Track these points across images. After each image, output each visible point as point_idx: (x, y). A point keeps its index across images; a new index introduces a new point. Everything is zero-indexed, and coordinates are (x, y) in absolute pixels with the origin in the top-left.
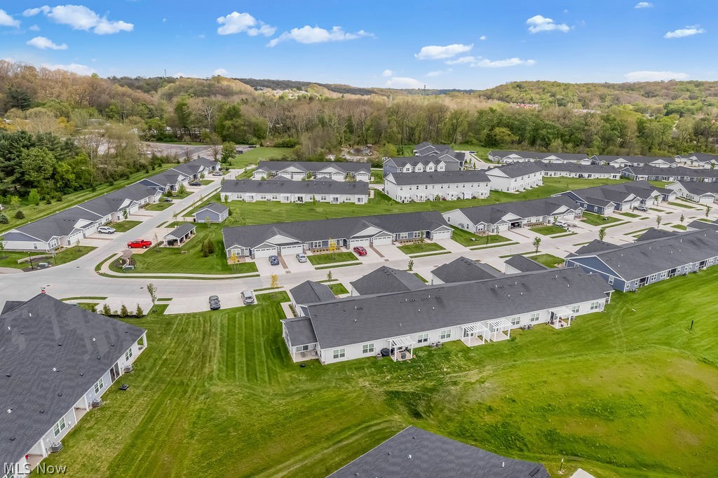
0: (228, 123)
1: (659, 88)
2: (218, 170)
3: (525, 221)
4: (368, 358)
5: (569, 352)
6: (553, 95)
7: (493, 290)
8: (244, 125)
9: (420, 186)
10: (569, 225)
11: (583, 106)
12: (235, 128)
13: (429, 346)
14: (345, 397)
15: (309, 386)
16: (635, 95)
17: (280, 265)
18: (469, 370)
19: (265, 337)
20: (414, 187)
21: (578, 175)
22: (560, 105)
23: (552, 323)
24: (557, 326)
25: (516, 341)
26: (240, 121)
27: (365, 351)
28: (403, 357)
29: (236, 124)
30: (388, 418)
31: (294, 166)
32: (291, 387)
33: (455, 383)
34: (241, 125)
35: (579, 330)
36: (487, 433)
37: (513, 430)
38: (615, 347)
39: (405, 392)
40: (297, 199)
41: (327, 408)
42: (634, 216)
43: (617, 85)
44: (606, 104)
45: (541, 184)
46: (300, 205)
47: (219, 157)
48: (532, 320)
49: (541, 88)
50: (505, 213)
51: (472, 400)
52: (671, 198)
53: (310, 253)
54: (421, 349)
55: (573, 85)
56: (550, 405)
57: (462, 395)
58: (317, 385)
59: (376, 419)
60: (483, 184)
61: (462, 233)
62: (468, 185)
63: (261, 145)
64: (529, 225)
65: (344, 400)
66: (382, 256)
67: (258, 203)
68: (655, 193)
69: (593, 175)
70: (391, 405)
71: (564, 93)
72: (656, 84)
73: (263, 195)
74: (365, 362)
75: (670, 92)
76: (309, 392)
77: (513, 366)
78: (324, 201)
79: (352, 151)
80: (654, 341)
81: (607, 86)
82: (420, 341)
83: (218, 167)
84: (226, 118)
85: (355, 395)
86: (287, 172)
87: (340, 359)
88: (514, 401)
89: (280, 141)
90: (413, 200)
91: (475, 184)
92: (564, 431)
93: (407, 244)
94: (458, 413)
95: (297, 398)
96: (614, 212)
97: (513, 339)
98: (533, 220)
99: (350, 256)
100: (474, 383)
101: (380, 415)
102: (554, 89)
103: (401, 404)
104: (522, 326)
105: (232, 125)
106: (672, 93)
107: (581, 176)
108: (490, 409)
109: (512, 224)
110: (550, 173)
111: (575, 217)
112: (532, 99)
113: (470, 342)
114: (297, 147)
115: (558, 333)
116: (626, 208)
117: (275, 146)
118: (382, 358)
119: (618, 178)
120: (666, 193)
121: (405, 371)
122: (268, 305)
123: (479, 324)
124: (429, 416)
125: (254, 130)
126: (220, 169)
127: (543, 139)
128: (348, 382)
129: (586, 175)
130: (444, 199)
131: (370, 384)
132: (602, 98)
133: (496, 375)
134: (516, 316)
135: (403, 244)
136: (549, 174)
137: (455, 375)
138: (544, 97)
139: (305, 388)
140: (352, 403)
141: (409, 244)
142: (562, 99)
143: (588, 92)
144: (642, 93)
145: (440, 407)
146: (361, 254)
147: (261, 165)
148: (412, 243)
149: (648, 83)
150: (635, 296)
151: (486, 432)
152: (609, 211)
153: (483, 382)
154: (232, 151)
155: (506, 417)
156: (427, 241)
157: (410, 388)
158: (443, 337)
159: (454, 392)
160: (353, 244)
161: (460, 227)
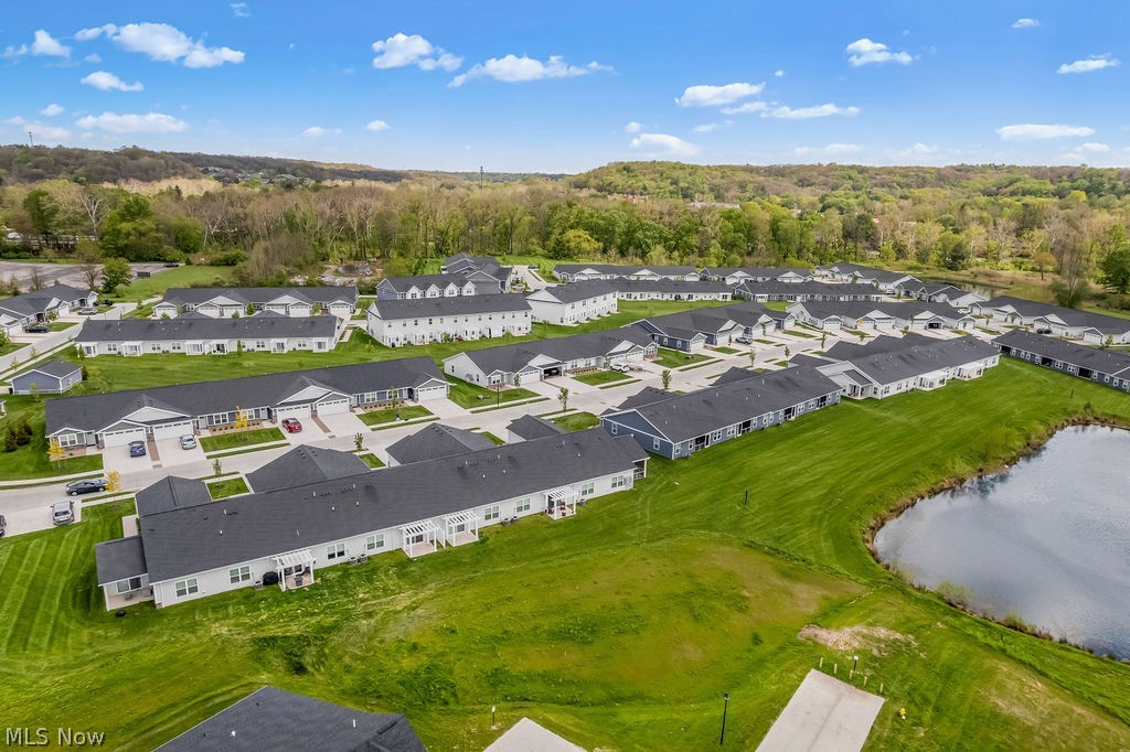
0: (126, 226)
1: (815, 173)
2: (91, 306)
3: (568, 365)
4: (241, 590)
5: (562, 551)
6: (675, 182)
7: (461, 470)
8: (157, 230)
9: (420, 321)
10: (632, 369)
11: (716, 198)
12: (142, 234)
13: (348, 563)
14: (179, 657)
15: (122, 646)
16: (785, 182)
17: (148, 457)
18: (399, 593)
19: (71, 575)
20: (410, 322)
21: (674, 296)
22: (685, 196)
23: (551, 512)
24: (556, 515)
25: (488, 542)
26: (149, 224)
27: (235, 580)
28: (299, 582)
29: (142, 229)
30: (250, 679)
31: (226, 296)
32: (87, 651)
33: (370, 615)
34: (151, 230)
35: (587, 518)
36: (401, 684)
37: (441, 675)
38: (632, 538)
39: (285, 637)
40: (216, 349)
41: (142, 678)
42: (730, 351)
43: (761, 168)
44: (748, 194)
45: (614, 311)
46: (218, 358)
47: (99, 283)
48: (519, 509)
49: (658, 172)
50: (535, 355)
51: (388, 637)
52: (789, 325)
53: (206, 434)
54: (333, 568)
55: (703, 168)
56: (506, 632)
57: (376, 631)
58: (134, 643)
59: (228, 684)
60: (520, 315)
61: (468, 389)
62: (497, 316)
63: (188, 263)
64: (575, 370)
65: (177, 661)
66: (326, 430)
67: (146, 357)
68: (764, 318)
69: (695, 295)
70: (258, 660)
71: (689, 179)
72: (812, 168)
73: (156, 343)
74: (233, 597)
75: (830, 179)
76: (117, 655)
77: (471, 581)
78: (261, 349)
79: (340, 269)
80: (689, 525)
81: (749, 169)
82: (331, 556)
83: (92, 300)
84: (123, 218)
85: (198, 650)
86: (211, 306)
87: (189, 597)
88: (453, 632)
89: (220, 255)
90: (409, 342)
91: (509, 315)
92: (518, 667)
93: (374, 410)
94: (363, 659)
95: (89, 668)
96: (705, 347)
97: (483, 540)
98: (581, 363)
99: (276, 434)
100: (400, 611)
101: (236, 677)
102: (676, 174)
103: (276, 657)
104: (503, 520)
105: (134, 229)
106: (832, 181)
107: (678, 298)
108: (415, 647)
109: (546, 372)
110: (634, 295)
111: (645, 357)
112: (645, 189)
113: (413, 551)
114: (240, 264)
115: (557, 525)
116: (722, 341)
117: (212, 265)
118: (263, 588)
119: (729, 299)
120: (779, 319)
121: (295, 605)
122: (97, 523)
123: (429, 521)
124: (318, 670)
125: (177, 238)
126: (95, 304)
127: (639, 246)
128: (193, 632)
129: (685, 296)
130: (460, 339)
131: (230, 631)
132: (742, 187)
133: (439, 596)
134: (491, 506)
135: (369, 410)
136: (633, 297)
137: (374, 602)
138: (662, 184)
139: (112, 651)
140: (191, 663)
141: (378, 409)
142: (688, 188)
143: (723, 178)
144: (795, 180)
145: (339, 653)
146: (291, 430)
147: (170, 295)
148: (383, 408)
149: (802, 167)
150: (686, 464)
151: (398, 682)
152: (697, 346)
153: (414, 609)
154: (122, 273)
155: (436, 657)
156: (410, 404)
157: (295, 629)
158: (371, 546)
159: (364, 629)
160: (282, 415)
161: (468, 380)
